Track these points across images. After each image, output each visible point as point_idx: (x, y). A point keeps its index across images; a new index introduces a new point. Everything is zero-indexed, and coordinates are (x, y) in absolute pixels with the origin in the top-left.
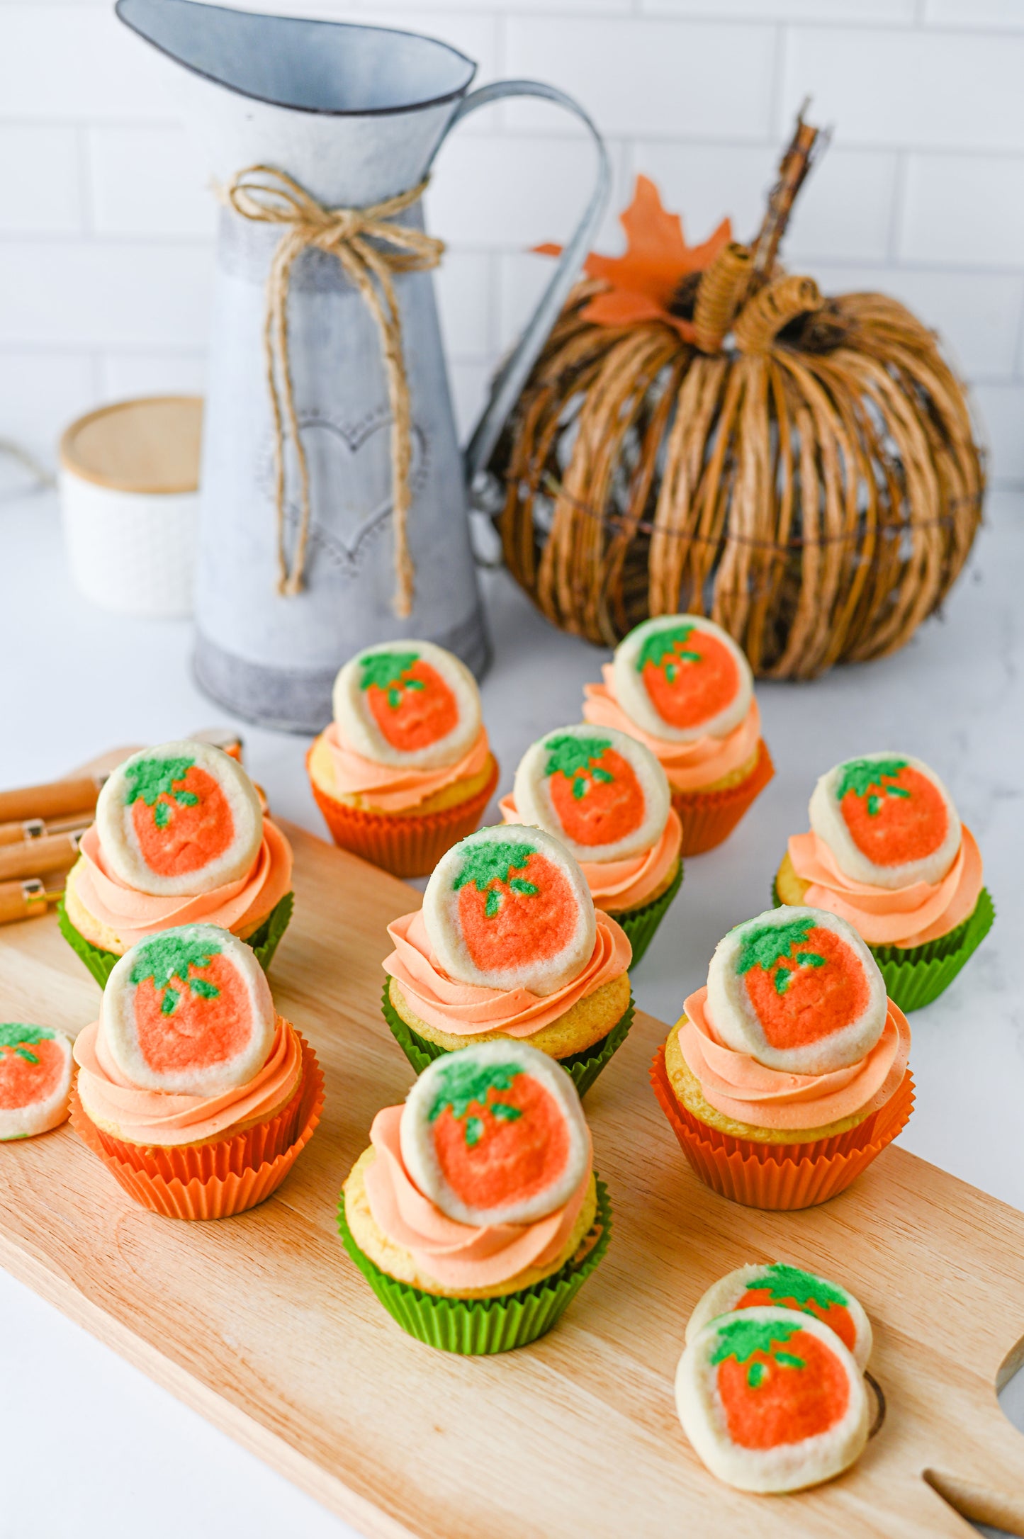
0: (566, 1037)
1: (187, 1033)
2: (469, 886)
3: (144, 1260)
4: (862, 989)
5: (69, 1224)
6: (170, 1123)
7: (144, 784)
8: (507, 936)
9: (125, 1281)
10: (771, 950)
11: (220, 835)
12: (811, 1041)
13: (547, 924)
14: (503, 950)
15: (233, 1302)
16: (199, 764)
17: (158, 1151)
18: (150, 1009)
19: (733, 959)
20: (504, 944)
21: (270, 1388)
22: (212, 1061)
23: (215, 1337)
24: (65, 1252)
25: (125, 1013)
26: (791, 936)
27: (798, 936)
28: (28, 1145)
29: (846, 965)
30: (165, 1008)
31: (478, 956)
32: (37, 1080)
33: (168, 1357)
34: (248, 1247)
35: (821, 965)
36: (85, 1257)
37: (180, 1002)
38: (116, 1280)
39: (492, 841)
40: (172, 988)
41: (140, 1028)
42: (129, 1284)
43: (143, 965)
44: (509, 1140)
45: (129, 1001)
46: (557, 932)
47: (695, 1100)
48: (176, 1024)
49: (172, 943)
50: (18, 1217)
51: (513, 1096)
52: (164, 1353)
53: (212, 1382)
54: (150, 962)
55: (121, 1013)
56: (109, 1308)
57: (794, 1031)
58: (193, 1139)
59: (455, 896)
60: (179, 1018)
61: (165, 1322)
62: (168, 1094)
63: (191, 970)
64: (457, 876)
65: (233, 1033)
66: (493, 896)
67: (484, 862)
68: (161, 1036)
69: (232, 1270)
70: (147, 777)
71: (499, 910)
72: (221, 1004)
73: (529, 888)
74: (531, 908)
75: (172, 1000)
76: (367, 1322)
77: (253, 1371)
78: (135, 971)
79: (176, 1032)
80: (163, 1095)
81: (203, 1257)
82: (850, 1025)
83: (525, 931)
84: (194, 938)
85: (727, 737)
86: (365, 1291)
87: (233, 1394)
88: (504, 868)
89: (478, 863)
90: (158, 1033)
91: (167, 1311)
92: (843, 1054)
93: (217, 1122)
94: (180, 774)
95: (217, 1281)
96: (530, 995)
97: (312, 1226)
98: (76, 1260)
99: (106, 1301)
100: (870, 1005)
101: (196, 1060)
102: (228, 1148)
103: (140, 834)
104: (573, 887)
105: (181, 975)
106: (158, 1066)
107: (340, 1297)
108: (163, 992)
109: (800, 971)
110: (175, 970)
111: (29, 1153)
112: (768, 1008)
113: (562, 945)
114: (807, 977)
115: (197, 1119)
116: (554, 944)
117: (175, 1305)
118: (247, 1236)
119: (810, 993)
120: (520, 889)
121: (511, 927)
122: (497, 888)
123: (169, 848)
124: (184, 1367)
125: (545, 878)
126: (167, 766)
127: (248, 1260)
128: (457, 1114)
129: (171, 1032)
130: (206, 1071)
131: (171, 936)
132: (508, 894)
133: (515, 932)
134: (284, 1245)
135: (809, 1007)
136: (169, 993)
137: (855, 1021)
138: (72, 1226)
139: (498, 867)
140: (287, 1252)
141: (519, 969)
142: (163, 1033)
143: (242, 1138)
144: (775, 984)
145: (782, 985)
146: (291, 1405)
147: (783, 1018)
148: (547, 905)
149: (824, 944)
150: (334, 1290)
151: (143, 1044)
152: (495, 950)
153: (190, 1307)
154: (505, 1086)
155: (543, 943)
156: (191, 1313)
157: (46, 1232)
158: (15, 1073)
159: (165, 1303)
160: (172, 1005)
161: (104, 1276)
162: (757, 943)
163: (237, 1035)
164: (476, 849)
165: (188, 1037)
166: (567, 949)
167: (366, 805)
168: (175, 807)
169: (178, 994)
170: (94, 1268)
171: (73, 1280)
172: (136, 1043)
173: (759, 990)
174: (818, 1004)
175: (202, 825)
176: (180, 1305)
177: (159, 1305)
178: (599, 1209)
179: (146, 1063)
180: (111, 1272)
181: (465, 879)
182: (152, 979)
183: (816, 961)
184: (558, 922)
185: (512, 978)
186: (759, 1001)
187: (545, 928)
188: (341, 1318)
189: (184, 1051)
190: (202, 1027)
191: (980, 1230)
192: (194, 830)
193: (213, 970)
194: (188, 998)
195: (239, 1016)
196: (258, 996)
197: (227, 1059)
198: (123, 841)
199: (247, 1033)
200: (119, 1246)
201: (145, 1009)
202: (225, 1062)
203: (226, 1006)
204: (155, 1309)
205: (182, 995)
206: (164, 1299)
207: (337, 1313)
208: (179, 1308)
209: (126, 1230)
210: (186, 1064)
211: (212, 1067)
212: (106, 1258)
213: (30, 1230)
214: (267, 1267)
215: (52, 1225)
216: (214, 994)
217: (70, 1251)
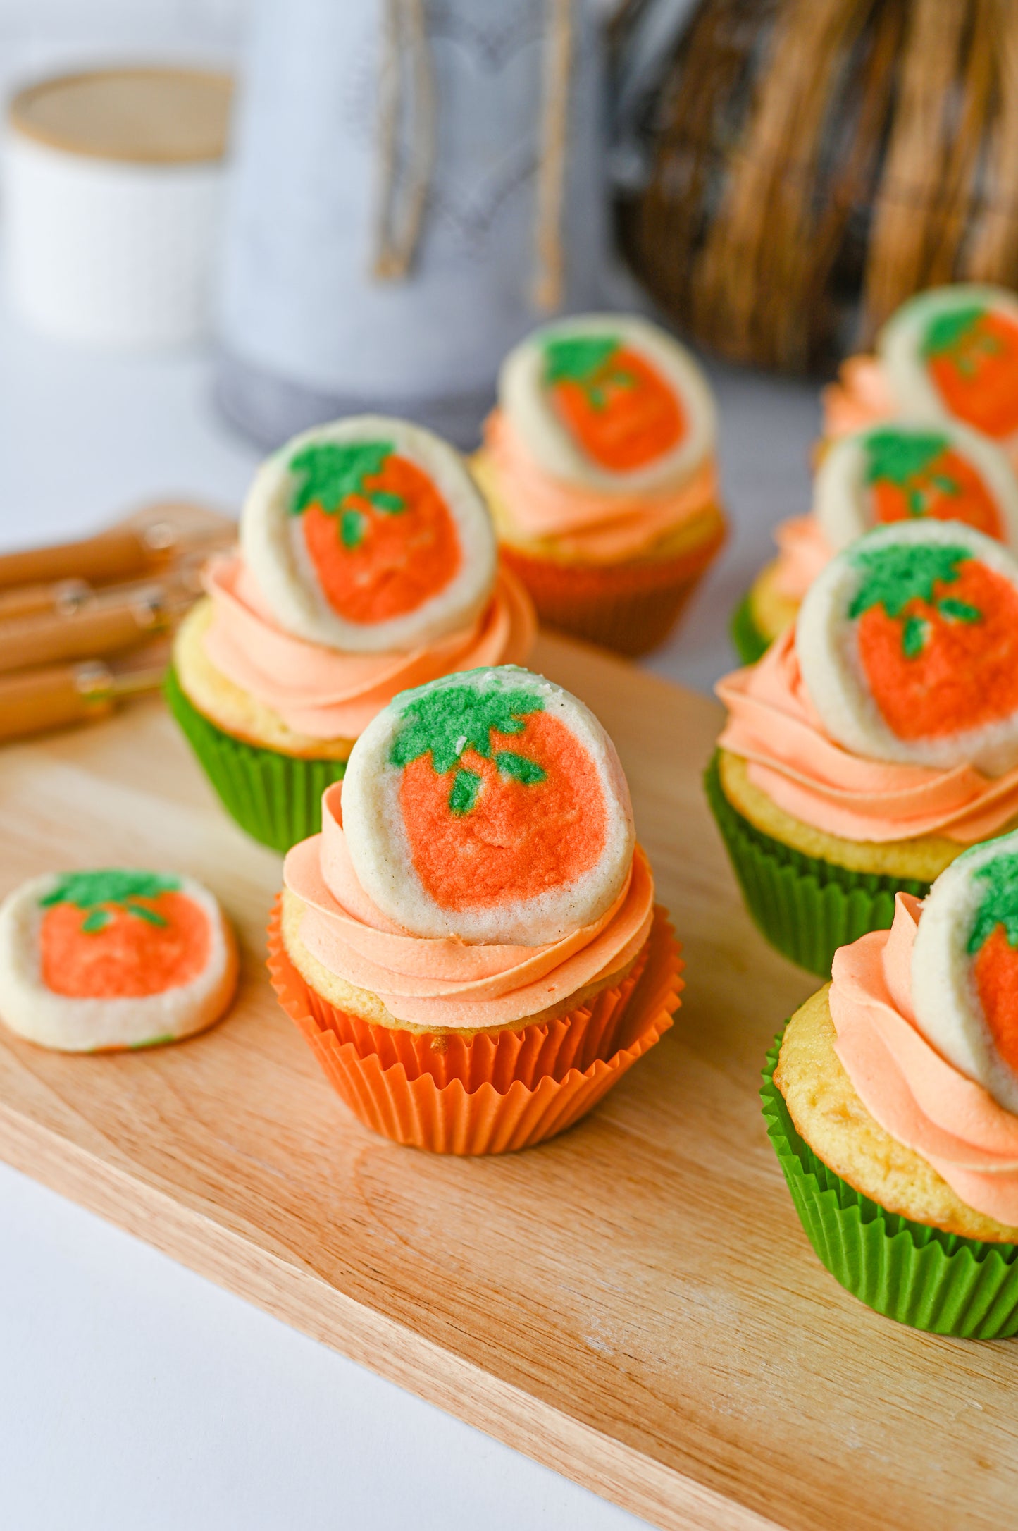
1: (498, 840)
2: (874, 612)
3: (415, 1223)
5: (274, 1173)
6: (485, 988)
7: (320, 481)
8: (941, 686)
9: (395, 1259)
11: (441, 559)
13: (998, 666)
14: (935, 708)
15: (581, 1282)
16: (402, 451)
17: (451, 1039)
18: (430, 805)
20: (935, 699)
21: (690, 1418)
22: (542, 885)
23: (572, 1340)
24: (282, 1218)
25: (386, 815)
28: (173, 1053)
30: (456, 801)
31: (895, 718)
32: (171, 951)
33: (504, 1379)
34: (576, 1192)
36: (316, 1224)
37: (481, 790)
38: (379, 1258)
39: (901, 544)
40: (466, 769)
41: (413, 837)
42: (401, 1264)
43: (411, 735)
45: (391, 794)
46: (1012, 679)
48: (476, 830)
49: (457, 697)
50: (188, 1168)
52: (495, 1374)
53: (592, 1417)
54: (421, 728)
55: (380, 814)
56: (383, 1306)
58: (532, 1011)
59: (853, 629)
60: (482, 816)
61: (482, 1322)
62: (469, 943)
63: (495, 739)
64: (853, 597)
65: (573, 839)
66: (914, 625)
67: (893, 574)
68: (453, 848)
69: (563, 1231)
70: (323, 472)
71: (926, 646)
72: (551, 792)
73: (967, 612)
74: (973, 643)
75: (468, 788)
76: (807, 1298)
77: (651, 1391)
78: (397, 745)
79: (478, 840)
80: (463, 945)
81: (510, 1213)
83: (968, 677)
84: (495, 687)
86: (785, 1250)
87: (634, 1433)
88: (926, 583)
89: (885, 576)
90: (447, 843)
91: (478, 1303)
93: (555, 986)
94: (373, 466)
95: (543, 1249)
96: (977, 776)
97: (666, 1154)
98: (304, 1231)
99: (374, 1294)
101: (512, 886)
102: (541, 1037)
103: (318, 558)
105: (479, 746)
106: (449, 899)
107: (749, 1261)
108: (450, 776)
110: (468, 740)
111: (178, 1066)
115: (526, 980)
116: (1010, 696)
117: (489, 1293)
118: (570, 1176)
120: (954, 613)
121: (945, 672)
122: (919, 614)
123: (364, 579)
124: (534, 1394)
125: (990, 595)
126: (352, 455)
127: (583, 1213)
128: (1012, 940)
129: (469, 841)
130: (533, 902)
131: (456, 685)
132: (936, 621)
133: (953, 679)
134: (632, 1186)
138: (280, 1175)
139: (917, 581)
140: (641, 1195)
141: (962, 737)
142: (457, 844)
143: (585, 1013)
148: (995, 637)
150: (736, 1251)
151: (419, 864)
152: (922, 709)
153: (514, 1295)
155: (994, 695)
156: (519, 1303)
157: (240, 1188)
158: (137, 941)
159: (470, 1290)
160: (468, 796)
161: (356, 1253)
163: (580, 843)
164: (879, 555)
165: (500, 847)
167: (567, 551)
168: (371, 515)
169: (479, 779)
170: (335, 1241)
171: (309, 1263)
172: (408, 863)
175: (414, 544)
176: (497, 1292)
177: (463, 1294)
179: (428, 894)
180: (367, 1247)
181: (865, 602)
182: (430, 756)
184: (1013, 663)
185: (953, 750)
187: (995, 673)
188: (761, 1295)
189: (494, 870)
190: (524, 829)
192: (402, 552)
193: (531, 738)
194: (495, 784)
195: (581, 812)
196: (612, 777)
197: (567, 882)
198: (293, 570)
199: (598, 836)
200: (368, 1204)
201: (421, 805)
202: (564, 886)
203: (558, 796)
204: (458, 1302)
205: (485, 779)
206: (468, 1284)
207: (755, 1288)
208: (496, 1297)
209: (371, 1178)
210: (496, 894)
211: (542, 895)
212: (352, 1224)
213: (213, 1186)
214: (616, 1222)
215: (248, 1176)
216: (537, 775)
217: (289, 1216)
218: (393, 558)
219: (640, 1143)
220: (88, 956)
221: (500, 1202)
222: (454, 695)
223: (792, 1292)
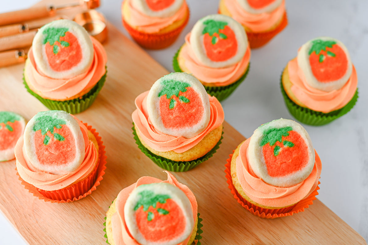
0: (195, 153)
1: (52, 152)
2: (164, 96)
3: (41, 218)
4: (306, 157)
7: (50, 37)
8: (176, 117)
9: (33, 226)
10: (274, 138)
11: (77, 58)
12: (284, 175)
13: (192, 114)
14: (174, 121)
15: (69, 239)
16: (70, 31)
18: (39, 142)
19: (259, 140)
20: (175, 119)
22: (61, 163)
25: (31, 141)
26: (283, 133)
27: (285, 133)
29: (301, 147)
30: (45, 142)
31: (166, 122)
34: (77, 215)
35: (291, 146)
36: (21, 214)
37: (50, 141)
38: (30, 225)
39: (174, 80)
40: (48, 135)
41: (36, 148)
43: (38, 125)
44: (163, 222)
45: (32, 137)
46: (195, 117)
47: (239, 187)
48: (48, 149)
51: (166, 206)
54: (40, 124)
55: (29, 141)
57: (278, 171)
58: (57, 189)
59: (158, 99)
60: (50, 146)
62: (46, 172)
63: (55, 129)
64: (160, 92)
65: (69, 154)
66: (173, 101)
67: (170, 88)
69: (70, 225)
70: (51, 34)
71: (174, 107)
72: (65, 144)
73: (186, 100)
74: (186, 108)
75: (48, 140)
78: (35, 126)
80: (44, 172)
81: (61, 218)
82: (300, 170)
83: (183, 116)
84: (56, 117)
85: (272, 13)
88: (178, 91)
89: (168, 88)
90: (42, 151)
91: (46, 241)
92: (296, 181)
93: (63, 184)
94: (63, 34)
95: (64, 229)
96: (183, 138)
98: (18, 215)
100: (308, 163)
101: (55, 162)
103: (48, 55)
104: (203, 102)
105: (51, 131)
106: (43, 162)
108: (44, 136)
109: (284, 148)
110: (49, 129)
111: (7, 167)
112: (270, 160)
113: (196, 122)
114: (286, 151)
116: (193, 121)
117: (49, 239)
119: (286, 157)
120: (183, 100)
121: (178, 114)
122: (174, 99)
123: (58, 62)
125: (193, 97)
126: (58, 30)
127: (77, 221)
128: (144, 210)
129: (47, 151)
130: (59, 167)
132: (178, 101)
133: (179, 116)
134: (89, 216)
135: (285, 162)
136: (46, 137)
137: (302, 168)
138: (18, 200)
139: (175, 90)
140: (90, 219)
141: (180, 129)
142: (44, 151)
144: (274, 152)
145: (276, 152)
147: (275, 165)
148: (192, 107)
149: (294, 138)
151: (37, 153)
152: (172, 121)
153: (54, 240)
154: (163, 202)
155: (190, 120)
156: (54, 243)
157: (9, 202)
159: (46, 237)
161: (27, 224)
162: (269, 134)
163: (70, 156)
164: (168, 82)
165: (53, 154)
166: (198, 124)
168: (60, 47)
169: (50, 138)
170: (23, 219)
171: (16, 224)
172: (35, 153)
173: (267, 153)
174: (289, 161)
175: (70, 54)
176: (51, 239)
177: (44, 238)
178: (197, 232)
179: (38, 160)
180: (29, 222)
181: (163, 93)
182: (41, 131)
183: (290, 145)
184: (196, 114)
185: (177, 132)
186: (267, 157)
187: (191, 115)
189: (51, 159)
190: (58, 151)
191: (335, 233)
192: (67, 56)
193: (63, 130)
194: (53, 140)
195: (71, 149)
196: (78, 143)
197: (67, 163)
198: (41, 58)
200: (33, 211)
203: (67, 145)
204: (42, 240)
206: (46, 236)
208: (50, 240)
210: (52, 163)
211: (61, 166)
212: (28, 215)
213: (4, 201)
214: (83, 225)
215: (12, 199)
216: (63, 139)
217: (16, 211)
218: (65, 57)
221: (60, 215)
222: (47, 117)
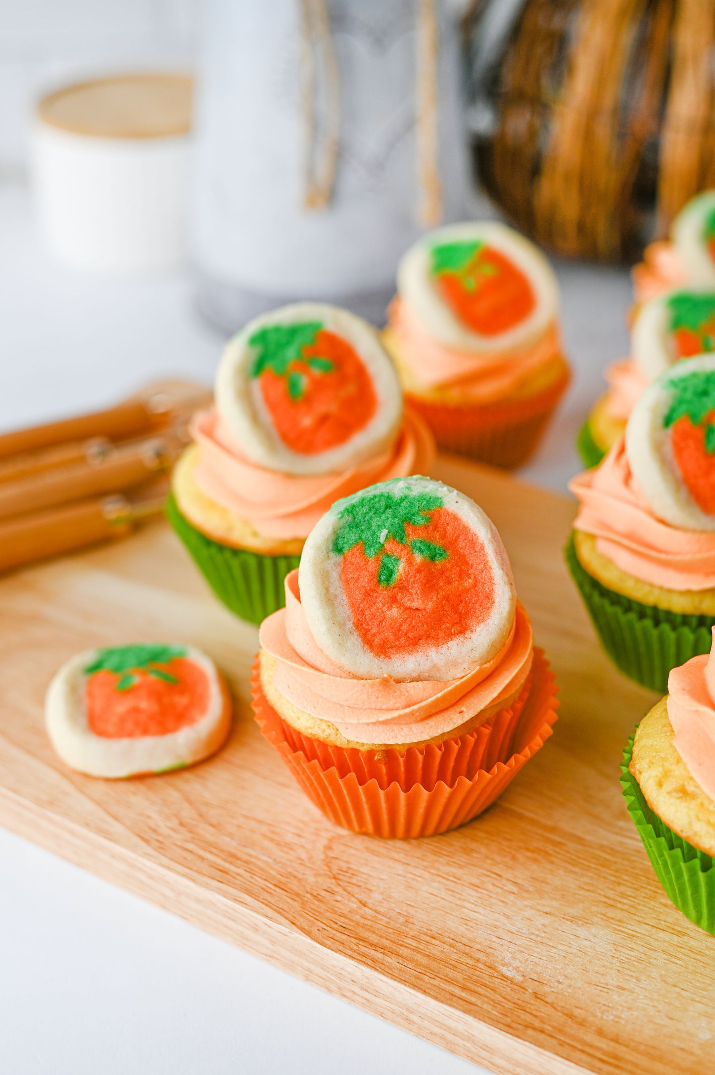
1: (415, 604)
2: (683, 422)
3: (370, 890)
5: (265, 858)
6: (412, 714)
7: (271, 352)
9: (357, 918)
11: (362, 403)
15: (496, 927)
16: (329, 327)
17: (389, 753)
18: (364, 581)
21: (582, 1023)
22: (450, 636)
23: (491, 971)
24: (272, 891)
25: (332, 590)
28: (187, 775)
30: (383, 578)
32: (182, 701)
33: (442, 1002)
34: (489, 861)
36: (298, 895)
37: (400, 568)
38: (346, 918)
39: (699, 371)
40: (389, 553)
41: (353, 605)
42: (362, 921)
43: (346, 531)
45: (335, 575)
48: (398, 597)
49: (379, 501)
50: (202, 858)
52: (436, 998)
53: (509, 1026)
54: (354, 525)
55: (327, 590)
56: (350, 953)
58: (448, 729)
59: (667, 434)
60: (402, 587)
61: (424, 960)
62: (398, 681)
63: (409, 530)
64: (666, 413)
65: (470, 600)
66: (711, 431)
67: (695, 394)
68: (383, 612)
69: (480, 890)
70: (272, 346)
72: (452, 567)
75: (391, 567)
76: (663, 930)
77: (552, 1005)
78: (337, 539)
79: (401, 605)
80: (392, 683)
81: (440, 879)
84: (406, 492)
86: (645, 895)
87: (541, 1037)
89: (689, 395)
90: (378, 608)
91: (420, 947)
93: (463, 709)
94: (308, 340)
95: (466, 904)
97: (553, 830)
98: (289, 900)
99: (343, 944)
101: (428, 637)
102: (456, 748)
103: (272, 410)
105: (398, 536)
106: (382, 649)
107: (619, 905)
108: (378, 559)
110: (389, 532)
111: (192, 785)
115: (442, 706)
117: (428, 939)
118: (483, 850)
123: (307, 421)
124: (466, 1011)
126: (293, 332)
127: (494, 876)
129: (394, 606)
130: (443, 649)
131: (377, 492)
134: (529, 854)
138: (270, 861)
139: (711, 398)
140: (536, 861)
142: (385, 609)
143: (487, 728)
146: (616, 1040)
150: (608, 898)
151: (358, 625)
153: (447, 939)
156: (450, 945)
157: (240, 871)
158: (156, 694)
159: (413, 938)
160: (391, 573)
161: (328, 914)
163: (476, 603)
164: (683, 380)
165: (417, 609)
167: (454, 397)
168: (309, 374)
169: (398, 560)
170: (313, 907)
171: (294, 924)
172: (350, 625)
175: (342, 394)
176: (434, 938)
177: (408, 941)
179: (366, 647)
180: (336, 909)
181: (675, 415)
182: (362, 546)
188: (630, 929)
189: (414, 627)
190: (434, 595)
192: (334, 400)
193: (436, 528)
194: (411, 563)
195: (476, 580)
196: (496, 553)
197: (468, 632)
198: (254, 417)
199: (489, 597)
200: (335, 878)
201: (357, 582)
202: (466, 635)
203: (458, 569)
204: (405, 947)
205: (403, 560)
206: (411, 934)
207: (625, 925)
208: (434, 941)
209: (336, 858)
210: (416, 644)
211: (450, 643)
212: (323, 893)
213: (221, 871)
214: (519, 881)
215: (246, 862)
216: (441, 555)
217: (278, 890)
218: (327, 405)
219: (533, 822)
220: (121, 707)
221: (432, 871)
222: (377, 500)
223: (653, 926)
